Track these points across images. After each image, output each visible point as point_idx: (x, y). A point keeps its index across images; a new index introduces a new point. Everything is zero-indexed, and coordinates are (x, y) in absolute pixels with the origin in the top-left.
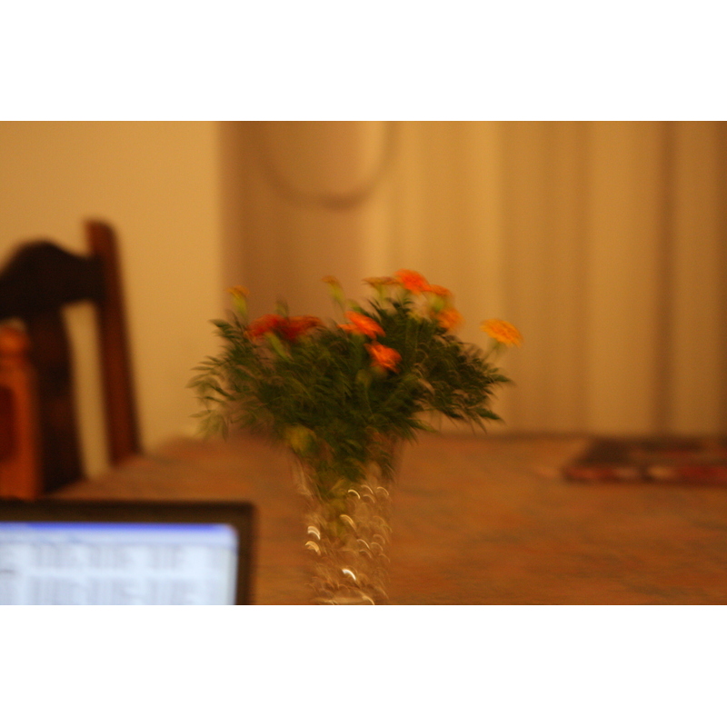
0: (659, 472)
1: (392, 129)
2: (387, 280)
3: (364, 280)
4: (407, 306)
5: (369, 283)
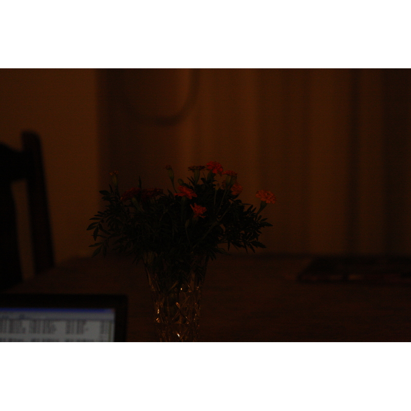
2: (202, 168)
3: (189, 168)
4: (214, 183)
5: (191, 170)
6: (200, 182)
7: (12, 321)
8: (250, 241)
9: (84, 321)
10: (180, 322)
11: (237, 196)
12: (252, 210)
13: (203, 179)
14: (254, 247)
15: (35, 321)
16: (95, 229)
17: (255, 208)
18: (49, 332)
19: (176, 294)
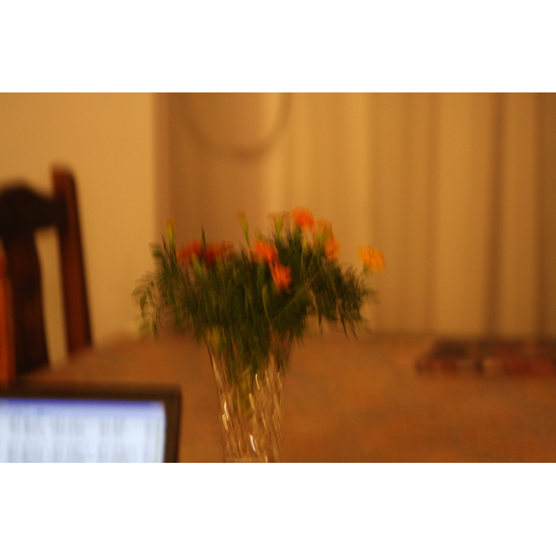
5: (271, 216)
16: (141, 293)
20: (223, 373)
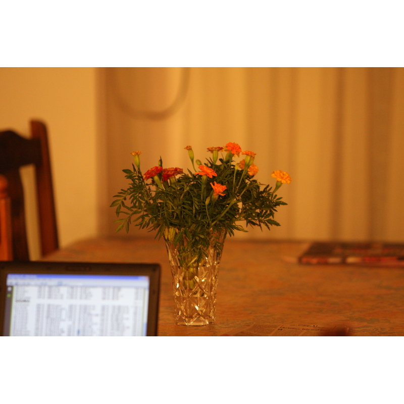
0: (351, 260)
1: (186, 71)
2: (221, 149)
3: (208, 149)
4: (232, 163)
5: (210, 150)
6: (218, 163)
7: (50, 287)
8: (265, 219)
9: (119, 288)
10: (198, 295)
11: (253, 176)
12: (268, 189)
13: (221, 160)
14: (268, 224)
15: (72, 287)
16: (118, 206)
17: (271, 188)
18: (86, 298)
19: (195, 269)
20: (176, 261)
